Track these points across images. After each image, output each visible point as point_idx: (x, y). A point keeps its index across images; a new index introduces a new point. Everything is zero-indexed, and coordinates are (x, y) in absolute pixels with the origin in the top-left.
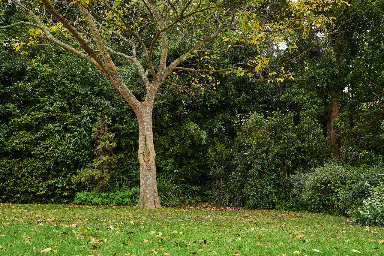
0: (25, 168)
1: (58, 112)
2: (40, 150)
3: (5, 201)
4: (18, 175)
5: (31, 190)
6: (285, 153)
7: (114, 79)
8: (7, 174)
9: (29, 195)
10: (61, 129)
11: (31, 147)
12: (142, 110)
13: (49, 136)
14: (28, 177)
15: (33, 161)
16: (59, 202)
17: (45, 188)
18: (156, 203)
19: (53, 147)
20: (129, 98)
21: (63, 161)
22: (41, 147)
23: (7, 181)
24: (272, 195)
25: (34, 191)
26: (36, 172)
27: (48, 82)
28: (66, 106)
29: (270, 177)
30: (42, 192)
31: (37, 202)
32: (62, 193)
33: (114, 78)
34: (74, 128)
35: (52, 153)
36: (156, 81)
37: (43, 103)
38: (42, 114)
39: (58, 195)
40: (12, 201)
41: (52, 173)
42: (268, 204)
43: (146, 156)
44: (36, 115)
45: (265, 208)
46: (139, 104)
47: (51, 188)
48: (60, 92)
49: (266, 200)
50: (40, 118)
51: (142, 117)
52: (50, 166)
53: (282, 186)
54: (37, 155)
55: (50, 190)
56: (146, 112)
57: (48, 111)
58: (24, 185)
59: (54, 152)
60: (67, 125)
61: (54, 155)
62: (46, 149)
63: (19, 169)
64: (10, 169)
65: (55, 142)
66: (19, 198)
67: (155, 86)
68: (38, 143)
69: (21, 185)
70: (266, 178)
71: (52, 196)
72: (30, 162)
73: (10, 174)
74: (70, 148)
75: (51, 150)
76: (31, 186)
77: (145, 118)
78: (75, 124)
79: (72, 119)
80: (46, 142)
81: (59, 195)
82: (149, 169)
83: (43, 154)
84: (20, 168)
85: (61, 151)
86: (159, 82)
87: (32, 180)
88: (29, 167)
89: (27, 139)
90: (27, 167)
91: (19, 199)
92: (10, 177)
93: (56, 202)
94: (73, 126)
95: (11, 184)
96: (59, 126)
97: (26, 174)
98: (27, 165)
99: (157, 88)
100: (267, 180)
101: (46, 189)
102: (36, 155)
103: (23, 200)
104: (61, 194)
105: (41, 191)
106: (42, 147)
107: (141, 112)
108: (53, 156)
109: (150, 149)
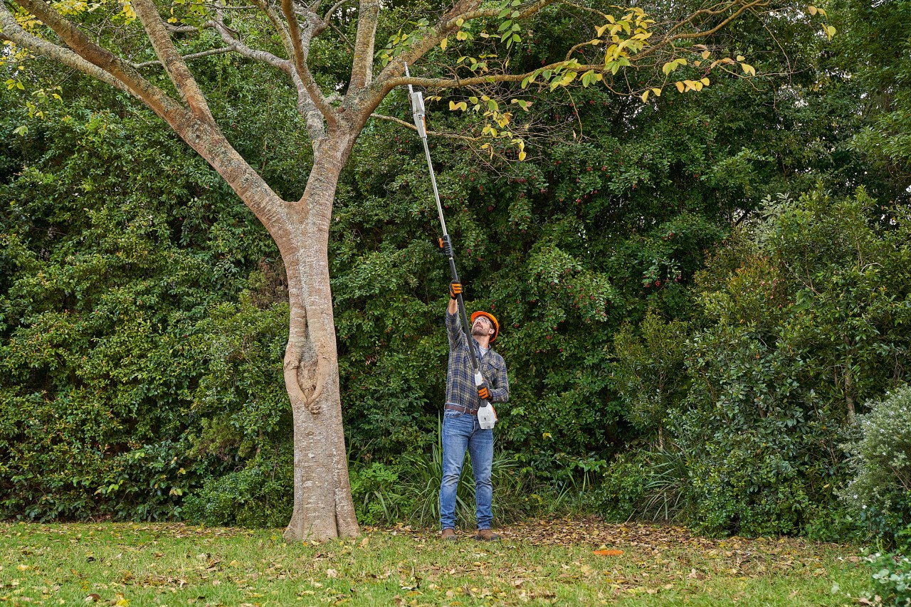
0: (61, 417)
1: (143, 248)
2: (99, 365)
3: (14, 514)
4: (42, 439)
5: (79, 483)
6: (838, 338)
7: (198, 137)
8: (13, 439)
9: (79, 497)
10: (154, 299)
11: (71, 359)
12: (290, 227)
13: (121, 321)
14: (70, 444)
15: (84, 398)
16: (163, 514)
17: (120, 475)
18: (341, 521)
19: (136, 352)
20: (248, 194)
21: (165, 395)
22: (101, 356)
23: (14, 458)
24: (791, 487)
25: (87, 483)
26: (92, 428)
27: (109, 163)
28: (164, 231)
29: (779, 424)
30: (111, 487)
31: (101, 517)
32: (169, 488)
33: (198, 133)
34: (193, 295)
35: (133, 372)
36: (334, 131)
37: (97, 226)
38: (98, 260)
39: (159, 493)
40: (33, 515)
41: (141, 429)
42: (774, 517)
43: (305, 372)
44: (81, 261)
45: (764, 533)
46: (279, 209)
47: (135, 473)
48: (143, 189)
49: (765, 503)
50: (94, 270)
51: (293, 250)
52: (130, 411)
53: (826, 454)
54: (93, 379)
55: (134, 479)
56: (304, 233)
57: (115, 249)
58: (63, 467)
59: (140, 369)
60: (169, 286)
61: (140, 377)
62: (116, 360)
63: (44, 423)
64: (19, 424)
65: (141, 338)
66: (50, 506)
67: (334, 148)
68: (93, 345)
69: (52, 467)
70: (766, 428)
71: (143, 496)
72: (73, 401)
73: (21, 438)
74: (182, 355)
75: (132, 363)
76: (80, 469)
77: (302, 251)
78: (195, 284)
79: (184, 269)
80: (115, 339)
81: (163, 494)
82: (316, 414)
83: (106, 376)
84: (47, 419)
85: (159, 364)
86: (344, 134)
87: (82, 451)
88: (71, 414)
89: (61, 335)
90: (65, 414)
91: (51, 509)
92: (22, 446)
93: (155, 516)
94: (190, 288)
95: (26, 467)
96: (148, 291)
97: (65, 436)
98: (66, 409)
99: (339, 155)
100: (772, 433)
101: (123, 478)
102: (88, 379)
103: (60, 510)
104: (166, 491)
105: (109, 483)
106: (105, 356)
107: (287, 233)
108: (136, 381)
109: (317, 349)
